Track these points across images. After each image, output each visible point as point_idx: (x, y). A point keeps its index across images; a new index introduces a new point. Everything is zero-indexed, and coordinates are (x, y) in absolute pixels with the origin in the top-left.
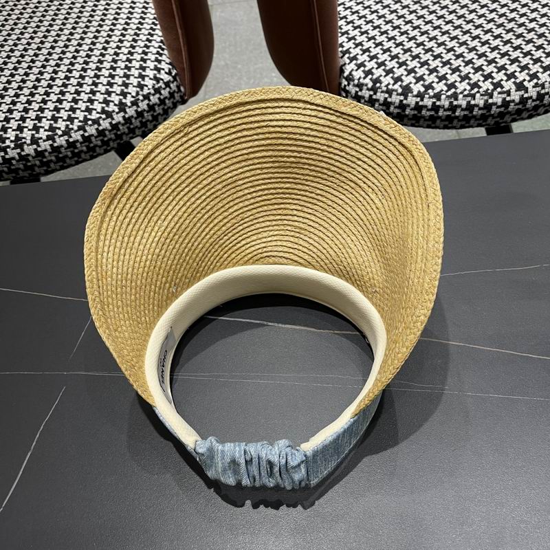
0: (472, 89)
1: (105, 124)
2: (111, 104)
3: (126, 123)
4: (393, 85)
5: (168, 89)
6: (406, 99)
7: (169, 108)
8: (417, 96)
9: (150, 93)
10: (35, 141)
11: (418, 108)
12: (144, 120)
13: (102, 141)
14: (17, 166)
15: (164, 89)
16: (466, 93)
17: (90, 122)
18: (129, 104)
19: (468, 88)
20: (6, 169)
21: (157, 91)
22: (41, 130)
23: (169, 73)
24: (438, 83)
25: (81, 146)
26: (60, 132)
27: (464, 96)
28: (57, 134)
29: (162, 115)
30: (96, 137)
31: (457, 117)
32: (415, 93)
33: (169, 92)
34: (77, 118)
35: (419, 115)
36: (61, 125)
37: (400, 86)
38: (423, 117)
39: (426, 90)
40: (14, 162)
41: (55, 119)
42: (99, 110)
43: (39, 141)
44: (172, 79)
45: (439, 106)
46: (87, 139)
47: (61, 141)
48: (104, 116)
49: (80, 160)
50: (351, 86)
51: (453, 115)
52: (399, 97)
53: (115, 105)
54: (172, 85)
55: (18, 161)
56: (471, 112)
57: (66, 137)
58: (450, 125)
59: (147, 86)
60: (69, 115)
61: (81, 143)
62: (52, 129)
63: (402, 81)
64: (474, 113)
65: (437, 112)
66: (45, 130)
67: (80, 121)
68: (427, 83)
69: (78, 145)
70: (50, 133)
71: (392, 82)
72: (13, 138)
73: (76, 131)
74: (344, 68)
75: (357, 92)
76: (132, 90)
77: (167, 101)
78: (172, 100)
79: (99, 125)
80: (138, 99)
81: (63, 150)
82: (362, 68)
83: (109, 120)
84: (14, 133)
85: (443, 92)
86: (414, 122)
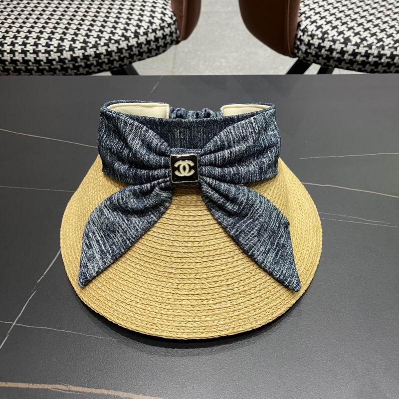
0: (395, 43)
1: (123, 45)
2: (129, 32)
3: (138, 47)
4: (338, 36)
5: (169, 29)
6: (346, 46)
7: (168, 43)
8: (354, 45)
9: (156, 29)
10: (72, 49)
11: (354, 54)
12: (150, 48)
13: (119, 57)
14: (56, 66)
15: (167, 28)
16: (390, 46)
17: (113, 41)
18: (142, 34)
19: (392, 42)
20: (47, 68)
21: (162, 28)
22: (77, 42)
23: (171, 18)
24: (370, 37)
25: (104, 58)
26: (90, 45)
27: (389, 48)
28: (88, 46)
29: (163, 47)
30: (116, 53)
31: (382, 63)
32: (353, 43)
33: (170, 31)
34: (104, 37)
35: (354, 60)
36: (92, 40)
37: (343, 37)
38: (357, 62)
39: (362, 42)
40: (54, 63)
41: (88, 36)
42: (120, 34)
43: (75, 49)
44: (173, 23)
45: (370, 54)
46: (109, 53)
47: (90, 52)
48: (123, 39)
49: (101, 69)
50: (305, 36)
51: (379, 61)
52: (341, 45)
53: (132, 32)
54: (172, 27)
55: (57, 62)
56: (393, 60)
57: (95, 49)
58: (375, 70)
59: (155, 23)
60: (98, 35)
61: (105, 55)
62: (85, 42)
63: (344, 34)
64: (395, 61)
65: (368, 58)
66: (80, 43)
67: (106, 40)
68: (362, 37)
69: (102, 56)
70: (83, 45)
71: (337, 34)
72: (56, 45)
73: (102, 46)
74: (300, 23)
75: (309, 41)
76: (145, 25)
77: (167, 37)
78: (171, 38)
79: (119, 44)
80: (148, 31)
81: (91, 58)
82: (315, 24)
83: (126, 42)
84: (57, 42)
85: (374, 44)
86: (349, 65)
